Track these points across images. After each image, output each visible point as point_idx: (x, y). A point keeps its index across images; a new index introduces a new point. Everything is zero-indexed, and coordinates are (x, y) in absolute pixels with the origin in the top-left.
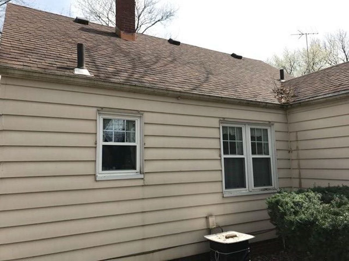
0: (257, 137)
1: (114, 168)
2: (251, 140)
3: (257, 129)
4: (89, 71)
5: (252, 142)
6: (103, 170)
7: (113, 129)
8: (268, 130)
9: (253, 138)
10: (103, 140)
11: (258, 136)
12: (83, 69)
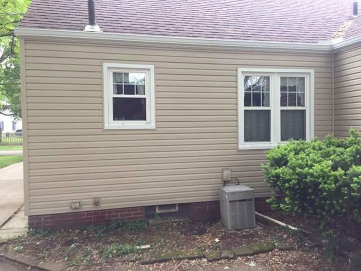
0: (289, 87)
1: (123, 118)
2: (281, 91)
3: (290, 78)
4: (100, 27)
5: (282, 92)
6: (114, 119)
7: (123, 82)
8: (306, 79)
9: (283, 88)
10: (114, 92)
11: (292, 85)
12: (95, 25)
